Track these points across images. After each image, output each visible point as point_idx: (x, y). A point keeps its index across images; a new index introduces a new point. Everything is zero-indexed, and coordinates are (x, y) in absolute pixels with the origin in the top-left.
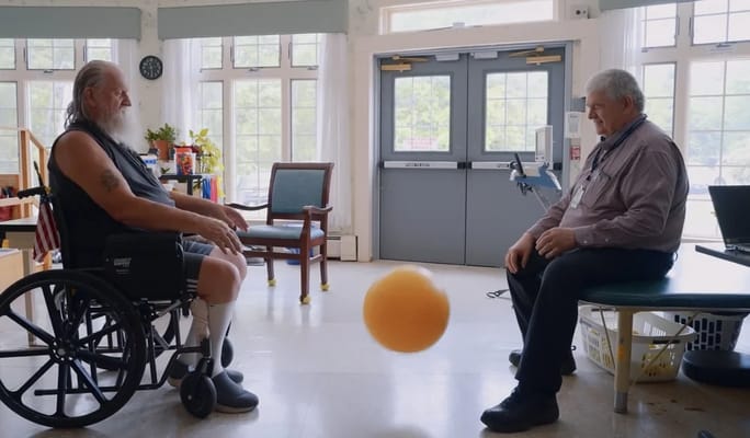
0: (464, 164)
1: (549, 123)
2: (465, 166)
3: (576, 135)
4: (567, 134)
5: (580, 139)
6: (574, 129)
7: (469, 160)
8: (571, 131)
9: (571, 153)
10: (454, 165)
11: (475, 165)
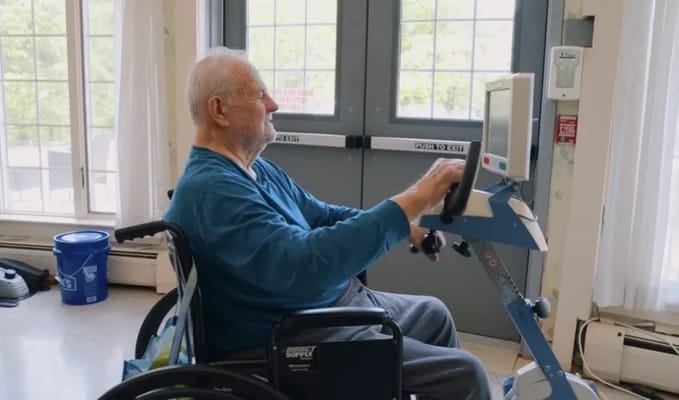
0: (359, 139)
1: (515, 68)
2: (358, 142)
3: (571, 94)
4: (551, 92)
5: (577, 103)
6: (565, 81)
7: (367, 133)
8: (558, 84)
9: (557, 130)
10: (339, 141)
11: (377, 143)
